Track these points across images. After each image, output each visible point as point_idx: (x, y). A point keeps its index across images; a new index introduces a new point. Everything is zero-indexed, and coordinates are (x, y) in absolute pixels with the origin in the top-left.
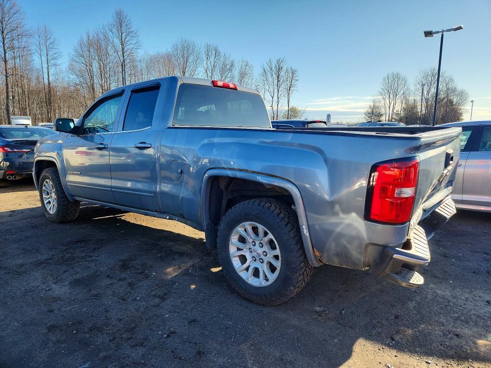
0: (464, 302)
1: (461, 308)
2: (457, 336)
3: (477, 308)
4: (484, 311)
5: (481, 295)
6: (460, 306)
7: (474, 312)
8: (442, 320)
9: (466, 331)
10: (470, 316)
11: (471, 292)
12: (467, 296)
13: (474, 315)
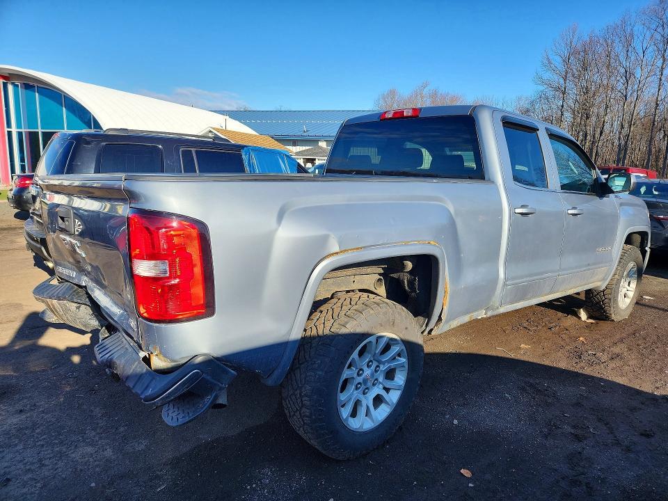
0: (41, 455)
1: (39, 443)
2: (21, 411)
3: (18, 458)
4: (7, 459)
5: (25, 490)
6: (43, 446)
7: (18, 448)
8: (49, 415)
9: (15, 421)
10: (20, 441)
11: (45, 486)
12: (46, 472)
13: (16, 445)
